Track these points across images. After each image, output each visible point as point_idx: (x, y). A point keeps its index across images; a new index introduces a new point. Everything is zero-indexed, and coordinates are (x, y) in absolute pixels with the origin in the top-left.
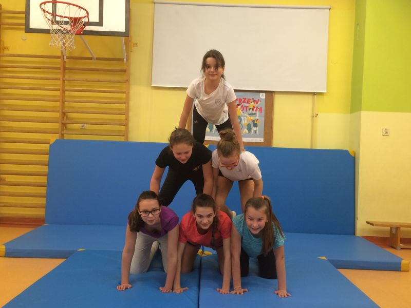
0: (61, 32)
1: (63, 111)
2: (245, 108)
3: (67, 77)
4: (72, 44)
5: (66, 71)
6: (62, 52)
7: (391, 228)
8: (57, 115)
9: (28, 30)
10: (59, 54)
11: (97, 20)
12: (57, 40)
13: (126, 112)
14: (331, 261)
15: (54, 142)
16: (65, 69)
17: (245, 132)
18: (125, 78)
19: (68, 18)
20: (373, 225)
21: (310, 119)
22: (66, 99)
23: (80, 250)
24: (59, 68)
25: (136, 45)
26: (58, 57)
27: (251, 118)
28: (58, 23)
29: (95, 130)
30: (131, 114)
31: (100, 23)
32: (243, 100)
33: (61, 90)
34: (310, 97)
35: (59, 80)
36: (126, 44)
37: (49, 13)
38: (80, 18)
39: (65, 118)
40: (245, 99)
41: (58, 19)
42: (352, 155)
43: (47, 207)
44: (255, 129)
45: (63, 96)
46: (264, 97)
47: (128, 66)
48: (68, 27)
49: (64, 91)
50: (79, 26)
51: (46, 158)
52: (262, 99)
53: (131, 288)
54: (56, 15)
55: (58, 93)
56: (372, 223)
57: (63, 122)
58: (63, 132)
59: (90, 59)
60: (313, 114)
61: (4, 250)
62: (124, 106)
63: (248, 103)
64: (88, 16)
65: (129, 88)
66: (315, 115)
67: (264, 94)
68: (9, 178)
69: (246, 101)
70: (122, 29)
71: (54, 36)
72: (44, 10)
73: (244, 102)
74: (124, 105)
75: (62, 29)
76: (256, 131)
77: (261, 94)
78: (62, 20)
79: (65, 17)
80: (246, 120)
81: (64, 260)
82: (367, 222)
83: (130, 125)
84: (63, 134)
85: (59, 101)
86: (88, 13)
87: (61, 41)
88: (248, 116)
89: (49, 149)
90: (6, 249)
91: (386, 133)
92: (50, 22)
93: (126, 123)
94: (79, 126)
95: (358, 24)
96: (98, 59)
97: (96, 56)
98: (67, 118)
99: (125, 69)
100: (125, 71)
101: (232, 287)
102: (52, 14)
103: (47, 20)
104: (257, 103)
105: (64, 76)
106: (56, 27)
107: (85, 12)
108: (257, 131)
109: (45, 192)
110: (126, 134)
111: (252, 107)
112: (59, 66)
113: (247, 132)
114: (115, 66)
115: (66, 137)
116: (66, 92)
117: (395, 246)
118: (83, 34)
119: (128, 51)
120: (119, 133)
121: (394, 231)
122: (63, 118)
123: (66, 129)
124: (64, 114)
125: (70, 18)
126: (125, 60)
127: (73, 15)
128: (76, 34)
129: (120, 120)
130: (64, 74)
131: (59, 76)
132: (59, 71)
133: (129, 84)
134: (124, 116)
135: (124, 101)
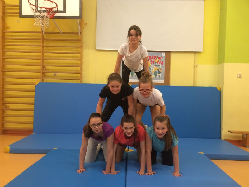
0: (41, 17)
1: (43, 65)
2: (153, 62)
3: (45, 44)
4: (48, 24)
5: (45, 41)
6: (42, 29)
7: (243, 135)
8: (40, 67)
9: (21, 16)
10: (40, 31)
11: (62, 9)
12: (38, 22)
13: (81, 66)
14: (207, 155)
15: (38, 84)
16: (44, 39)
17: (153, 77)
18: (79, 44)
19: (45, 8)
20: (232, 132)
21: (193, 68)
22: (45, 58)
23: (54, 149)
25: (86, 24)
26: (40, 33)
27: (157, 68)
28: (39, 11)
29: (62, 76)
30: (84, 66)
31: (64, 11)
32: (152, 57)
33: (42, 52)
34: (193, 54)
35: (41, 46)
36: (80, 24)
37: (33, 5)
38: (52, 8)
39: (44, 69)
40: (153, 56)
41: (39, 9)
42: (219, 90)
43: (34, 123)
44: (159, 74)
45: (43, 56)
46: (165, 55)
47: (81, 37)
48: (45, 14)
49: (43, 53)
50: (52, 13)
51: (33, 94)
52: (163, 56)
53: (85, 171)
54: (38, 7)
55: (40, 54)
56: (231, 131)
57: (43, 72)
58: (43, 78)
59: (59, 33)
60: (194, 64)
61: (9, 149)
62: (79, 62)
63: (155, 58)
64: (57, 7)
65: (82, 51)
66: (196, 66)
67: (165, 53)
68: (11, 106)
69: (154, 57)
70: (78, 14)
71: (37, 20)
72: (30, 4)
73: (152, 58)
75: (42, 15)
76: (159, 76)
77: (163, 53)
78: (41, 9)
79: (43, 8)
80: (153, 69)
81: (45, 154)
82: (228, 131)
83: (84, 73)
84: (43, 79)
85: (40, 59)
86: (57, 5)
87: (41, 23)
88: (155, 67)
89: (35, 88)
90: (10, 148)
91: (240, 76)
92: (35, 11)
93: (80, 72)
94: (52, 74)
95: (222, 9)
96: (63, 33)
98: (45, 69)
99: (80, 39)
100: (80, 40)
101: (146, 171)
102: (36, 6)
103: (32, 10)
104: (160, 59)
105: (43, 44)
106: (38, 14)
107: (55, 4)
108: (161, 76)
109: (33, 114)
110: (81, 78)
111: (157, 61)
112: (40, 38)
113: (154, 76)
114: (74, 37)
115: (45, 81)
116: (44, 54)
117: (245, 146)
118: (54, 18)
119: (82, 28)
120: (77, 78)
121: (245, 136)
123: (45, 76)
125: (46, 9)
126: (80, 33)
127: (48, 7)
128: (50, 18)
129: (77, 70)
130: (43, 43)
131: (40, 44)
132: (40, 41)
133: (82, 48)
134: (80, 68)
135: (80, 59)
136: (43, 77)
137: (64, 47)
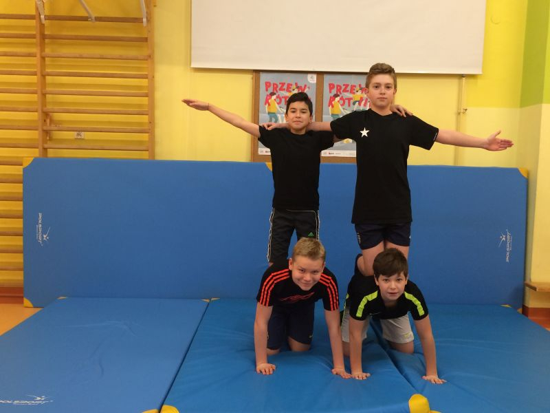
1: (45, 109)
2: (347, 101)
3: (48, 51)
5: (47, 41)
6: (37, 9)
8: (34, 116)
10: (33, 12)
13: (150, 111)
16: (43, 37)
18: (145, 52)
22: (48, 89)
24: (33, 37)
26: (31, 17)
29: (99, 141)
30: (158, 113)
32: (343, 87)
33: (39, 74)
34: (455, 81)
35: (35, 57)
39: (48, 121)
40: (347, 86)
45: (43, 84)
47: (151, 31)
49: (44, 76)
51: (18, 189)
55: (34, 79)
57: (45, 128)
58: (46, 146)
59: (85, 19)
60: (459, 108)
62: (145, 100)
63: (352, 92)
65: (153, 70)
66: (462, 111)
69: (349, 88)
74: (147, 98)
83: (159, 131)
84: (45, 149)
85: (36, 93)
89: (22, 173)
93: (150, 129)
94: (72, 135)
96: (98, 19)
97: (94, 15)
98: (51, 121)
99: (145, 36)
100: (146, 40)
105: (42, 50)
110: (151, 146)
111: (359, 99)
112: (34, 33)
114: (130, 31)
115: (51, 153)
116: (47, 77)
119: (150, 4)
120: (139, 146)
122: (45, 121)
123: (51, 139)
124: (46, 115)
126: (145, 20)
129: (140, 124)
130: (42, 46)
131: (34, 50)
132: (34, 40)
133: (153, 63)
134: (147, 116)
135: (146, 91)
136: (45, 141)
137: (102, 58)
